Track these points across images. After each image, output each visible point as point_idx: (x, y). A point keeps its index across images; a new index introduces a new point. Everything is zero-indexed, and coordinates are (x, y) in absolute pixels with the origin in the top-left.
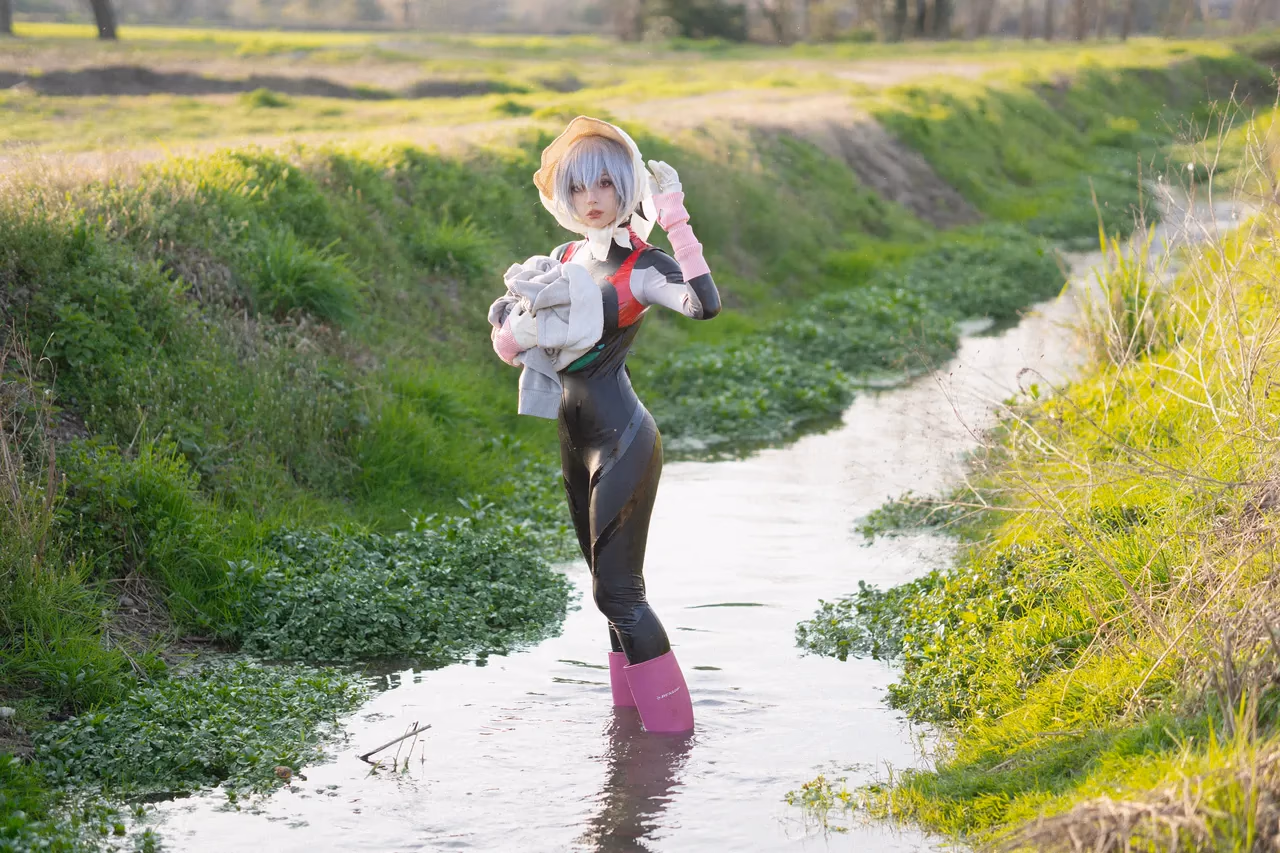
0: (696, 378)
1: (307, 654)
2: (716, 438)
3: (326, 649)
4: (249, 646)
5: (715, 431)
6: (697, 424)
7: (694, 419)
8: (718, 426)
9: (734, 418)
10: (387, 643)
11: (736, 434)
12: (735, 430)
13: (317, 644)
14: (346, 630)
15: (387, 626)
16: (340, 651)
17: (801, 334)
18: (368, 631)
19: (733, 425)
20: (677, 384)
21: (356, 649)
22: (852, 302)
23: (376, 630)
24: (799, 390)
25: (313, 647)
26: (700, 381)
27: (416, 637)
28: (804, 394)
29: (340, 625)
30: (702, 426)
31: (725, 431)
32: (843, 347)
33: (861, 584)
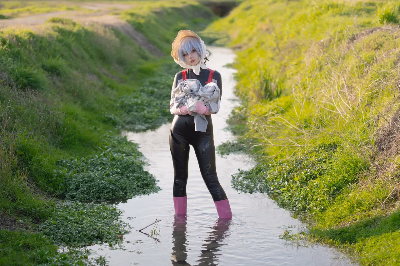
0: (134, 106)
1: (89, 199)
2: (147, 125)
3: (95, 197)
4: (68, 197)
5: (146, 123)
6: (139, 121)
7: (138, 119)
8: (146, 121)
9: (151, 119)
10: (113, 194)
11: (153, 124)
12: (152, 122)
13: (92, 196)
14: (100, 191)
15: (112, 189)
16: (99, 198)
17: (150, 92)
18: (106, 191)
19: (151, 121)
20: (128, 108)
21: (104, 197)
22: (159, 81)
23: (109, 190)
24: (164, 109)
25: (91, 197)
26: (135, 107)
27: (121, 192)
28: (166, 111)
29: (98, 190)
30: (141, 121)
31: (149, 123)
32: (164, 95)
33: (239, 170)
